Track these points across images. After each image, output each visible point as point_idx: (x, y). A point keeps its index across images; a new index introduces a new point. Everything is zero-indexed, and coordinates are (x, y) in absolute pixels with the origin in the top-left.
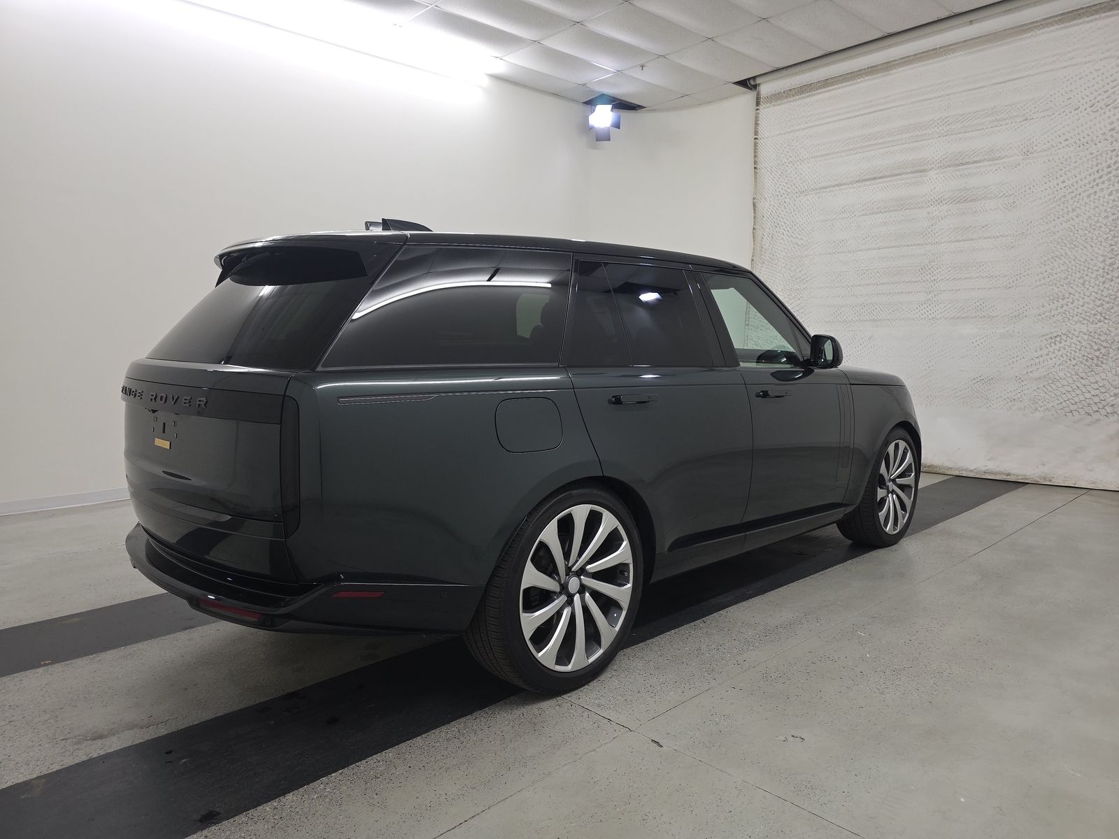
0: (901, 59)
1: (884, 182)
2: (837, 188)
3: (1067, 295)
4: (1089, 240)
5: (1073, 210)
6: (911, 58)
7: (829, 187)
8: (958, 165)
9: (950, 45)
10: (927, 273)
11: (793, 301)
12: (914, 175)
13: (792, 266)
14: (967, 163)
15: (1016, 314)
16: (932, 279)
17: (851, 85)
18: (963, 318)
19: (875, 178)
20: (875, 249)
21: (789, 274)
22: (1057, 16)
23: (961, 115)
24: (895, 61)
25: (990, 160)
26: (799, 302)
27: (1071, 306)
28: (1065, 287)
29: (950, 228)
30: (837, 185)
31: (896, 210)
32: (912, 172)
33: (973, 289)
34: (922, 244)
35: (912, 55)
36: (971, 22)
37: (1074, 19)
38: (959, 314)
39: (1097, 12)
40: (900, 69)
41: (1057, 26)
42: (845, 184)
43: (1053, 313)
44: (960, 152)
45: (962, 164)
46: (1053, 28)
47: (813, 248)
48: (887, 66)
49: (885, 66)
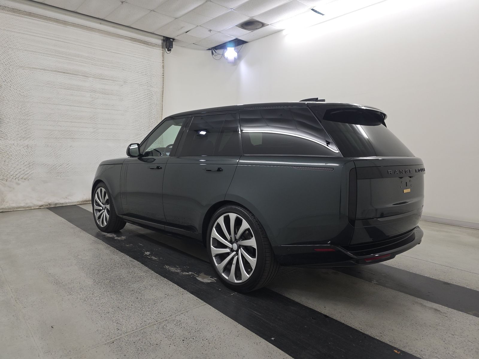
0: (71, 23)
1: (69, 76)
2: (43, 71)
3: (140, 134)
4: (144, 116)
5: (140, 106)
6: (76, 25)
7: (38, 69)
8: (101, 79)
9: (93, 28)
10: (93, 120)
11: (22, 125)
12: (82, 77)
13: (19, 106)
14: (104, 79)
15: (126, 139)
16: (95, 123)
17: (45, 22)
18: (108, 140)
19: (64, 73)
20: (68, 105)
21: (17, 110)
22: (129, 37)
23: (100, 59)
24: (69, 22)
25: (112, 80)
26: (26, 126)
27: (141, 137)
28: (140, 131)
29: (100, 103)
30: (43, 69)
31: (77, 90)
32: (82, 76)
33: (111, 129)
34: (89, 108)
35: (77, 24)
36: (101, 23)
37: (134, 41)
38: (107, 138)
39: (140, 42)
40: (72, 27)
41: (129, 41)
42: (48, 70)
43: (137, 139)
44: (101, 74)
45: (102, 79)
46: (128, 41)
47: (32, 98)
48: (65, 23)
49: (64, 22)
